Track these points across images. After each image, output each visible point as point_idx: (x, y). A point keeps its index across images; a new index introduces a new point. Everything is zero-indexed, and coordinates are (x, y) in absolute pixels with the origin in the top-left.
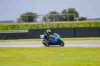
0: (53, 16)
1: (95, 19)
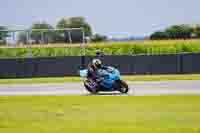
0: (40, 34)
1: (126, 40)
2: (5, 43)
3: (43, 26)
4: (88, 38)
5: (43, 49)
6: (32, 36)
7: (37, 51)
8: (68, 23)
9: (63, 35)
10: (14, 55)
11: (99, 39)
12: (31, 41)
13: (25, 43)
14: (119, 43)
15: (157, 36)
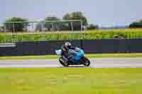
2: (26, 31)
3: (53, 18)
4: (84, 27)
5: (54, 35)
6: (45, 26)
7: (49, 36)
8: (71, 16)
9: (67, 25)
10: (33, 39)
11: (93, 28)
12: (45, 29)
13: (41, 31)
14: (107, 30)
15: (134, 26)
